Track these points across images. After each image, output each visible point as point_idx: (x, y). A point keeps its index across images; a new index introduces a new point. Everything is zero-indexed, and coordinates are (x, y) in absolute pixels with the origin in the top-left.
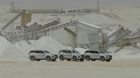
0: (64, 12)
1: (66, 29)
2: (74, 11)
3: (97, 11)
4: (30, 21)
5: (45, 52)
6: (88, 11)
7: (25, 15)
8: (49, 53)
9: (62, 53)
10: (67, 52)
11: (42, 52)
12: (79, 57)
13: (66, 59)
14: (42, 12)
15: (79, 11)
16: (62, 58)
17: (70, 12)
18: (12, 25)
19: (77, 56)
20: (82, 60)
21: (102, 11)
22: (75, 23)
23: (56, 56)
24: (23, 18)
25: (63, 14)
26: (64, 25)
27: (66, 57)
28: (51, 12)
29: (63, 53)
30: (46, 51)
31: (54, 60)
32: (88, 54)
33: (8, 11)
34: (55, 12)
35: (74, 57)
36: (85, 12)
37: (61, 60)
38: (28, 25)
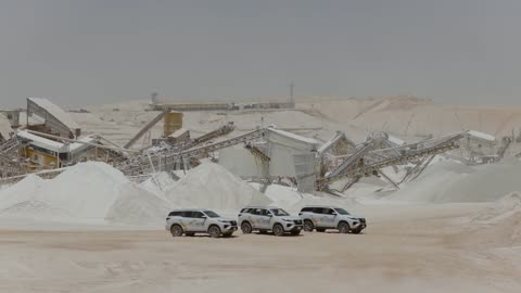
0: (237, 108)
1: (248, 147)
2: (254, 106)
3: (291, 105)
4: (179, 127)
5: (206, 216)
6: (277, 106)
7: (171, 117)
8: (217, 216)
9: (246, 216)
10: (258, 213)
11: (199, 215)
12: (289, 225)
13: (256, 229)
14: (201, 109)
15: (261, 107)
16: (247, 226)
17: (246, 107)
18: (148, 134)
19: (285, 224)
20: (295, 233)
21: (297, 106)
22: (265, 133)
23: (233, 223)
24: (168, 122)
25: (236, 111)
26: (244, 137)
27: (257, 225)
28: (217, 109)
29: (249, 214)
30: (207, 213)
31: (228, 235)
32: (308, 215)
33: (148, 108)
34: (223, 108)
35: (278, 224)
36: (272, 107)
37: (244, 232)
38: (176, 134)
